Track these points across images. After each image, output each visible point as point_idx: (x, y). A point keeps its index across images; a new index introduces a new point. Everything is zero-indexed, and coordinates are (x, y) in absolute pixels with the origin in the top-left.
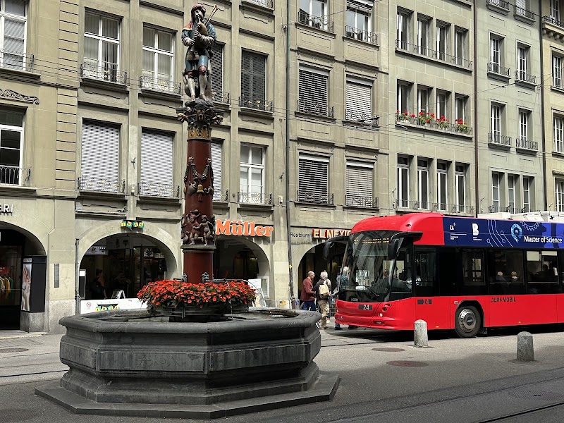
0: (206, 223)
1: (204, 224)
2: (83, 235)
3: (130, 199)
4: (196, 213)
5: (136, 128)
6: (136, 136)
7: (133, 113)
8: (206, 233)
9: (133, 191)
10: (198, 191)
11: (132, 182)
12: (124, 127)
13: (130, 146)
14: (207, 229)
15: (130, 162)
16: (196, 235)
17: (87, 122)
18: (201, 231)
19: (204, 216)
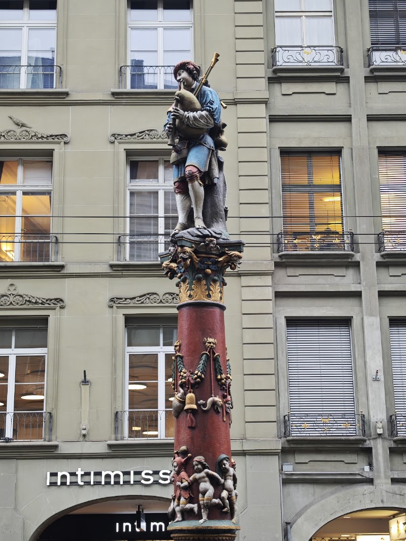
0: (203, 474)
1: (197, 476)
2: (299, 515)
3: (376, 447)
4: (184, 453)
5: (376, 320)
6: (378, 333)
7: (370, 296)
8: (204, 493)
9: (380, 431)
10: (187, 407)
11: (378, 416)
12: (356, 322)
13: (369, 353)
14: (205, 485)
15: (369, 379)
16: (182, 500)
17: (293, 322)
18: (192, 490)
19: (200, 458)
